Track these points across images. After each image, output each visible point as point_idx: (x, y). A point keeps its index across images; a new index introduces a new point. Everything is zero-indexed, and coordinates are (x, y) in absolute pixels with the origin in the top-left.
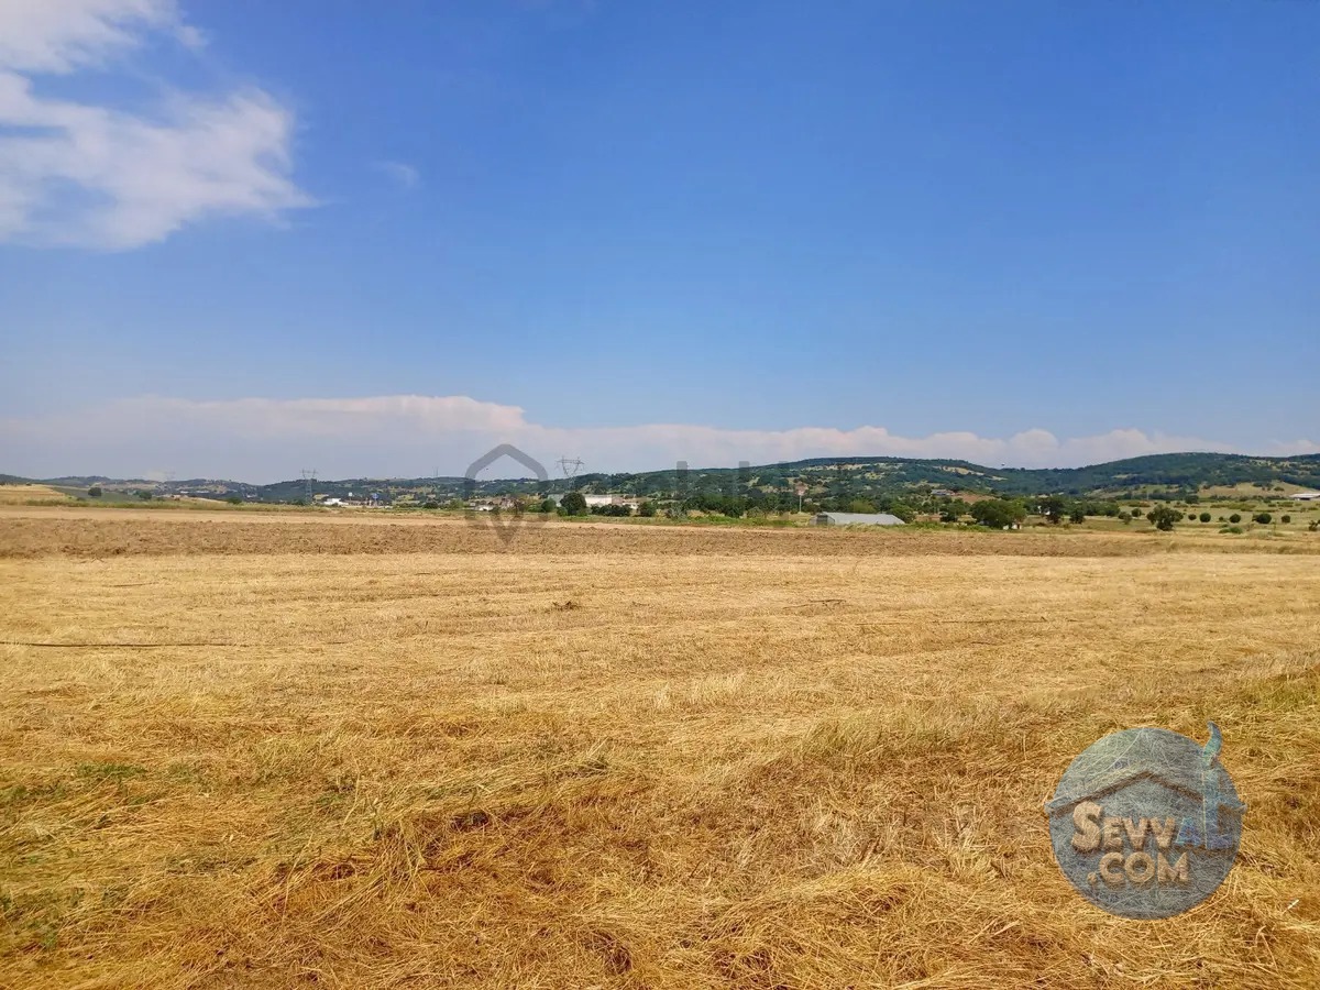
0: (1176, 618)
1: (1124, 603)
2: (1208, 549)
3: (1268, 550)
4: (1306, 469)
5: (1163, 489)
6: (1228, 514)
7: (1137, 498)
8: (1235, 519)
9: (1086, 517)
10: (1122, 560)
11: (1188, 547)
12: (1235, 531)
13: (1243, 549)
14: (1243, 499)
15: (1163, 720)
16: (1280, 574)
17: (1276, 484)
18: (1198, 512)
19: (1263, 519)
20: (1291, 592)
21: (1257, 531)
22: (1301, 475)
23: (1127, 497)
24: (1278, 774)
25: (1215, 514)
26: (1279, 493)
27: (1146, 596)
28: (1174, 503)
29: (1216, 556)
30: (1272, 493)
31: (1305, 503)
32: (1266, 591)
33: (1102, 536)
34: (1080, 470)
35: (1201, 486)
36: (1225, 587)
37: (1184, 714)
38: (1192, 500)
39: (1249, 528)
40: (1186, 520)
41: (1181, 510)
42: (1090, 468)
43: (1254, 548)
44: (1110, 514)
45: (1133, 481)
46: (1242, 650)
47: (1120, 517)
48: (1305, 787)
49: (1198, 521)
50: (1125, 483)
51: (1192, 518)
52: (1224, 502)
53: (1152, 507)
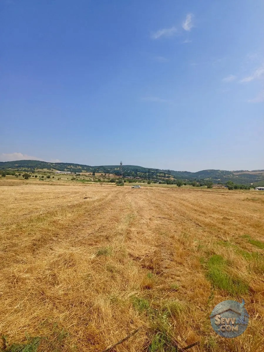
0: (23, 202)
1: (11, 198)
2: (35, 184)
3: (48, 184)
4: (58, 166)
5: (27, 169)
6: (41, 176)
7: (20, 171)
8: (43, 177)
9: (6, 175)
10: (14, 187)
11: (30, 184)
12: (42, 180)
13: (43, 184)
14: (45, 172)
15: (8, 229)
16: (49, 190)
17: (52, 169)
18: (35, 175)
19: (49, 177)
20: (50, 194)
21: (47, 180)
22: (57, 167)
23: (18, 170)
24: (34, 238)
25: (38, 175)
26: (52, 171)
27: (17, 196)
28: (29, 172)
29: (37, 186)
30: (51, 171)
31: (58, 174)
32: (45, 194)
33: (9, 180)
34: (5, 162)
35: (36, 169)
36: (36, 193)
37: (14, 226)
38: (33, 172)
39: (45, 179)
40: (31, 177)
41: (31, 174)
42: (8, 162)
43: (46, 184)
44: (13, 175)
45: (19, 167)
46: (35, 209)
47: (15, 176)
48: (39, 240)
49: (34, 177)
50: (17, 167)
51: (33, 176)
52: (41, 173)
53: (24, 173)
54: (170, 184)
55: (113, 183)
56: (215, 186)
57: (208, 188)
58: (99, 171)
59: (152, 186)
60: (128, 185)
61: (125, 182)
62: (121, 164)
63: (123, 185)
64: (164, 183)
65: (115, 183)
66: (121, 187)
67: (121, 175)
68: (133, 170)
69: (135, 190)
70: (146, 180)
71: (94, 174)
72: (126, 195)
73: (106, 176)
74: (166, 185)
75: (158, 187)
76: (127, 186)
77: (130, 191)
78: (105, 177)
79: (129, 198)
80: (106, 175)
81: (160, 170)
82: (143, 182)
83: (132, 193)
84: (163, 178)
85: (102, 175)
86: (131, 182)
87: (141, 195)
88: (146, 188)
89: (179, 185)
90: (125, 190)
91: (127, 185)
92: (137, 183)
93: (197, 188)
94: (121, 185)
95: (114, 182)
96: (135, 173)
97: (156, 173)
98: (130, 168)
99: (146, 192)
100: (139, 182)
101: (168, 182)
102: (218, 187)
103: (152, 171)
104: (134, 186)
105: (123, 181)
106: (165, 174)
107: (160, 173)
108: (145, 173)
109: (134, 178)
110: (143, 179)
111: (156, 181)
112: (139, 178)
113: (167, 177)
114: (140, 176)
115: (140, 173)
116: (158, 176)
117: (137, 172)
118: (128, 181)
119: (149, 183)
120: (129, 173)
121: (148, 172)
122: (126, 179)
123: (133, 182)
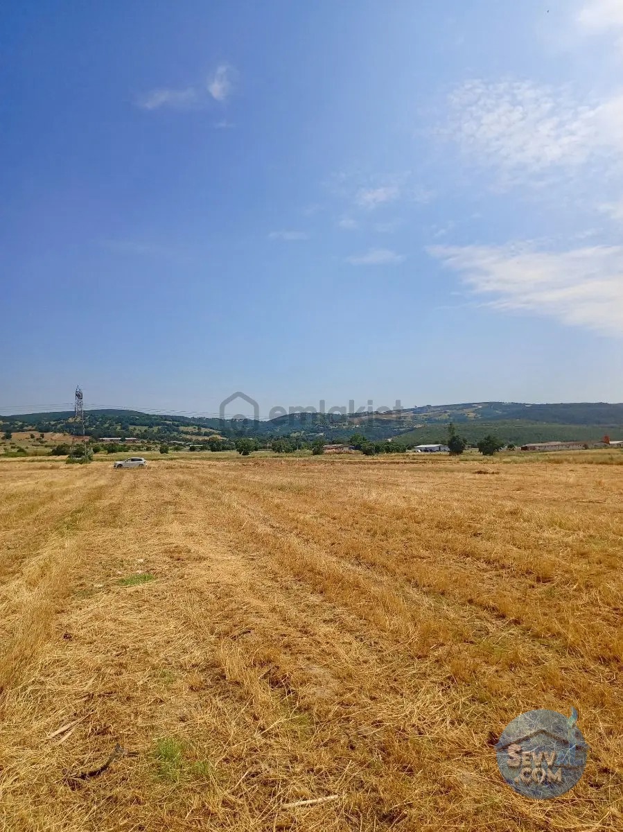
54: (220, 451)
55: (58, 458)
56: (329, 449)
57: (315, 453)
58: (25, 428)
59: (175, 459)
60: (106, 460)
61: (96, 451)
63: (91, 459)
64: (202, 449)
65: (67, 456)
68: (119, 421)
70: (154, 443)
71: (8, 437)
73: (43, 440)
74: (208, 453)
75: (191, 459)
76: (99, 463)
78: (42, 442)
80: (43, 436)
81: (187, 418)
82: (148, 449)
84: (194, 438)
85: (32, 437)
86: (113, 451)
88: (159, 463)
89: (245, 450)
91: (102, 460)
92: (131, 453)
93: (288, 454)
94: (81, 462)
95: (65, 454)
96: (124, 429)
97: (178, 426)
98: (111, 416)
100: (135, 450)
101: (215, 447)
102: (337, 451)
103: (168, 422)
104: (120, 460)
105: (91, 450)
106: (200, 426)
107: (188, 425)
108: (151, 427)
109: (123, 440)
110: (145, 441)
111: (180, 444)
112: (134, 441)
113: (206, 434)
114: (137, 436)
115: (137, 428)
116: (182, 432)
117: (127, 426)
118: (105, 449)
119: (164, 451)
120: (108, 428)
121: (158, 424)
122: (100, 443)
123: (120, 451)
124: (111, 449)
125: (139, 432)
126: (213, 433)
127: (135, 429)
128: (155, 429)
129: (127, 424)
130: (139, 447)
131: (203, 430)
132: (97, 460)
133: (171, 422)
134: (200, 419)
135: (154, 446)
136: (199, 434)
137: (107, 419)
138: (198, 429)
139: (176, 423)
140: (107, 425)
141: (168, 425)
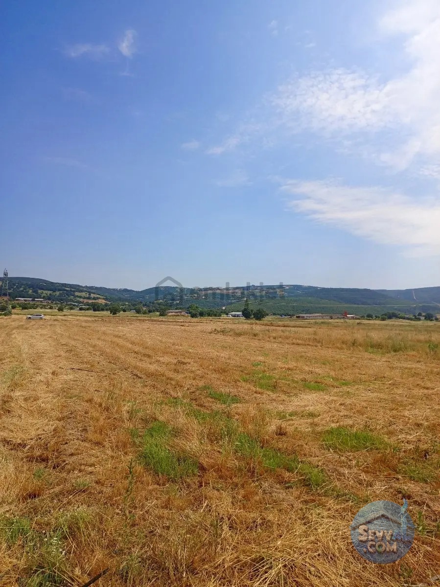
54: (99, 311)
56: (171, 313)
57: (161, 315)
59: (67, 315)
60: (21, 314)
61: (13, 307)
62: (6, 274)
63: (10, 313)
64: (88, 309)
66: (6, 317)
67: (5, 295)
68: (31, 286)
69: (33, 322)
70: (56, 304)
72: (14, 331)
74: (91, 312)
75: (78, 316)
76: (17, 317)
77: (23, 325)
79: (19, 338)
81: (81, 286)
82: (51, 308)
83: (27, 329)
84: (85, 301)
86: (26, 308)
87: (44, 332)
88: (55, 318)
89: (114, 311)
90: (13, 323)
91: (18, 314)
92: (39, 310)
93: (145, 315)
94: (5, 315)
96: (33, 292)
97: (74, 292)
98: (25, 282)
99: (55, 325)
100: (41, 308)
101: (96, 308)
102: (176, 314)
103: (67, 289)
104: (31, 315)
105: (10, 306)
106: (90, 293)
107: (82, 291)
108: (54, 292)
109: (33, 300)
110: (50, 302)
111: (74, 305)
112: (41, 301)
113: (94, 299)
114: (44, 297)
115: (44, 292)
116: (77, 296)
117: (37, 291)
118: (20, 306)
119: (60, 309)
120: (22, 291)
121: (59, 290)
122: (16, 302)
123: (30, 308)
124: (24, 307)
125: (45, 295)
126: (100, 298)
127: (43, 293)
128: (58, 293)
129: (38, 289)
130: (45, 306)
131: (92, 296)
132: (15, 314)
133: (69, 289)
134: (92, 288)
135: (56, 305)
136: (89, 298)
137: (22, 284)
138: (89, 294)
139: (73, 289)
140: (22, 289)
141: (67, 291)
